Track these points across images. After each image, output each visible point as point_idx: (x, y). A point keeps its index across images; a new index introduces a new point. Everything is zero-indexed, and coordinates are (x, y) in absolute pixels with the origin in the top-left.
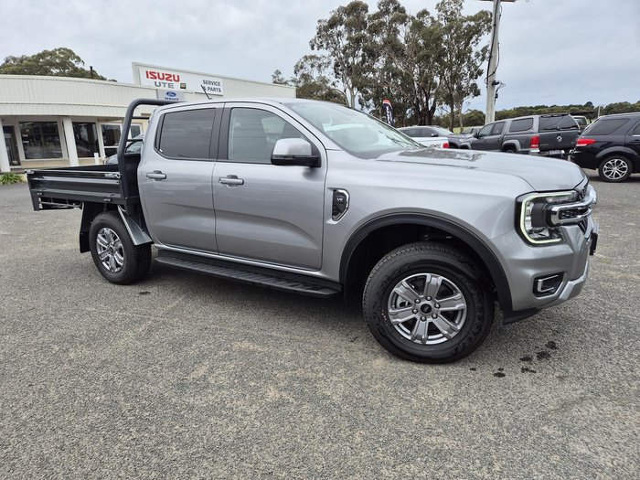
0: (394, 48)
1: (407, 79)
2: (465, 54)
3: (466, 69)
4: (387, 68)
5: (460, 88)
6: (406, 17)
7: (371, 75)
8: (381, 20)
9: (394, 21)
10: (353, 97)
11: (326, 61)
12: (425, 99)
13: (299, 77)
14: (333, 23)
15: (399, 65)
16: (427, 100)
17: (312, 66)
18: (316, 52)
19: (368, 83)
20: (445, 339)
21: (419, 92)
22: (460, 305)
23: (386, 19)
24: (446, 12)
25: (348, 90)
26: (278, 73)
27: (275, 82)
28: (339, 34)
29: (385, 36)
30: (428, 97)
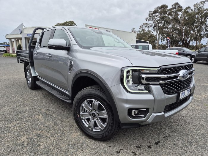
0: (176, 20)
1: (180, 31)
2: (204, 22)
3: (204, 28)
4: (173, 27)
5: (200, 35)
6: (182, 9)
7: (167, 30)
8: (173, 11)
9: (177, 11)
10: (159, 37)
11: (151, 25)
12: (186, 39)
13: (141, 30)
14: (155, 12)
15: (177, 26)
16: (187, 39)
17: (146, 26)
18: (148, 22)
19: (165, 32)
20: (100, 130)
21: (184, 36)
22: (106, 116)
23: (175, 10)
24: (198, 7)
25: (158, 35)
26: (134, 29)
27: (132, 32)
28: (157, 16)
29: (174, 16)
30: (188, 38)
